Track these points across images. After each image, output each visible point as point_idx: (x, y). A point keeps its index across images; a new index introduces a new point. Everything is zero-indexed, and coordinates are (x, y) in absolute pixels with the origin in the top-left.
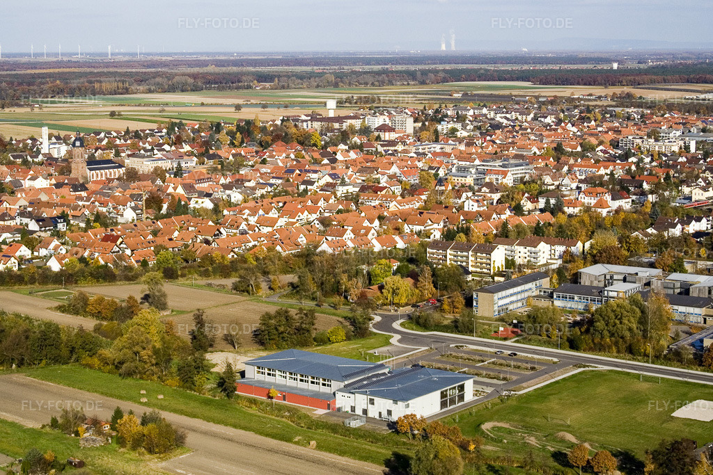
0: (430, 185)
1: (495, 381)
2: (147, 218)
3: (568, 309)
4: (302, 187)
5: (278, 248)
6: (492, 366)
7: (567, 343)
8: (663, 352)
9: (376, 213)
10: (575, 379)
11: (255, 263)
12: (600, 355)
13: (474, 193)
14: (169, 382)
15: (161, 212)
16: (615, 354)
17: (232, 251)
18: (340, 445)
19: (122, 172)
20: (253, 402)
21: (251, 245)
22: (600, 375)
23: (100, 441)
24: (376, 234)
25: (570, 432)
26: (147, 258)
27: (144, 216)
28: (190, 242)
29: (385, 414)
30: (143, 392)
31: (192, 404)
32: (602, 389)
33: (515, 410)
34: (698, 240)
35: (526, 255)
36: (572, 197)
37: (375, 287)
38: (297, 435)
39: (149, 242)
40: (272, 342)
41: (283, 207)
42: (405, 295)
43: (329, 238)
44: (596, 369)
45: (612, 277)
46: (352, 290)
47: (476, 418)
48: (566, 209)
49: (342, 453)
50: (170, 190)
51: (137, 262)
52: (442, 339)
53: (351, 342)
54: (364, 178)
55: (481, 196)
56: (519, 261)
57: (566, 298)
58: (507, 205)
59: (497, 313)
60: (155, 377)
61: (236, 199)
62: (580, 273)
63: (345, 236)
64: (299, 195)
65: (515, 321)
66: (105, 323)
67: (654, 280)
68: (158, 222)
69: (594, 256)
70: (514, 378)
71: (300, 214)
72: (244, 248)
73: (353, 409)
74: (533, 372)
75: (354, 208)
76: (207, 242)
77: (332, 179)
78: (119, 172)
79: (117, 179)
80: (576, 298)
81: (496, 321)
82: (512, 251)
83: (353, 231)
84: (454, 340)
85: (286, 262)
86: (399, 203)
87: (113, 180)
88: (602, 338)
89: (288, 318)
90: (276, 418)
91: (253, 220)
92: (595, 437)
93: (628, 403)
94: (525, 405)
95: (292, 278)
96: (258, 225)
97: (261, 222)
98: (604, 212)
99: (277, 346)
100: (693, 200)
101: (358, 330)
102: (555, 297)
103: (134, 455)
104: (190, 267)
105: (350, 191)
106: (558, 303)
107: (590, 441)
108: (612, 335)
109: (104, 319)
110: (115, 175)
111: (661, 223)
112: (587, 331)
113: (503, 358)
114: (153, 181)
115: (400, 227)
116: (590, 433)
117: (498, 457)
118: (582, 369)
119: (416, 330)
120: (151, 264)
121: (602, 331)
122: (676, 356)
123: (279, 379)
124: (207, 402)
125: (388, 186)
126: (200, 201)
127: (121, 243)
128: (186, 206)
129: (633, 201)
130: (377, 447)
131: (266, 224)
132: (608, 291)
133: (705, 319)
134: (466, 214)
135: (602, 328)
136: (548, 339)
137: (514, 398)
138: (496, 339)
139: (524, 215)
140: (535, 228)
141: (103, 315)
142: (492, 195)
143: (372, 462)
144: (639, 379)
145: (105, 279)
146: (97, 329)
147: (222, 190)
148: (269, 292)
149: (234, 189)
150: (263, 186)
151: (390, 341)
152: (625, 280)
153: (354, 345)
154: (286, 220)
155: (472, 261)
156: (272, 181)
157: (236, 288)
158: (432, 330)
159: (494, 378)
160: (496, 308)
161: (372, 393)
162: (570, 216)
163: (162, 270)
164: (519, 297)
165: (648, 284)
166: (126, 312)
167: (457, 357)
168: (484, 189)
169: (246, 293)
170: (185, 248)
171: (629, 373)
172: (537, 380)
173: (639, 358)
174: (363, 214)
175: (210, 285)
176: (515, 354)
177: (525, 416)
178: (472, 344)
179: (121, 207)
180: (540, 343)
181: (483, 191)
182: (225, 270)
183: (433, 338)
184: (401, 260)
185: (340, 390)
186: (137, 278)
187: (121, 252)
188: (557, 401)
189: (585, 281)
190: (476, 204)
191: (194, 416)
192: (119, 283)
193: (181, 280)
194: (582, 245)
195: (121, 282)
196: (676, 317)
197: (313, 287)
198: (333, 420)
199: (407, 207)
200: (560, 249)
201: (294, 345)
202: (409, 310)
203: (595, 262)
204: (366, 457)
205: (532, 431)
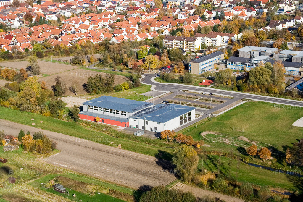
0: (160, 6)
1: (204, 109)
2: (26, 26)
3: (234, 69)
4: (99, 8)
5: (91, 41)
6: (202, 101)
7: (236, 88)
8: (283, 91)
9: (136, 21)
10: (242, 107)
11: (81, 48)
12: (253, 94)
13: (181, 10)
14: (45, 114)
15: (32, 22)
16: (260, 93)
17: (69, 43)
18: (133, 146)
19: (11, 2)
20: (88, 123)
21: (77, 39)
22: (254, 104)
23: (14, 148)
24: (137, 32)
25: (245, 136)
26: (28, 47)
27: (24, 25)
28: (48, 38)
29: (153, 129)
30: (33, 119)
31: (58, 125)
32: (256, 112)
33: (217, 124)
34: (291, 31)
35: (211, 42)
36: (228, 11)
37: (141, 60)
38: (111, 140)
39: (28, 39)
40: (94, 91)
41: (91, 18)
42: (155, 64)
43: (115, 35)
44: (252, 101)
45: (253, 53)
46: (130, 62)
47: (198, 129)
48: (226, 17)
49: (135, 151)
50: (36, 11)
51: (23, 49)
52: (175, 87)
53: (132, 89)
54: (128, 3)
55: (185, 11)
56: (207, 45)
57: (233, 64)
58: (198, 16)
59: (200, 72)
60: (38, 112)
61: (68, 15)
62: (239, 51)
63: (123, 34)
64: (98, 13)
65: (210, 77)
66: (10, 82)
67: (274, 54)
68: (32, 28)
69: (243, 42)
70: (213, 107)
71: (100, 22)
72: (74, 40)
73: (137, 126)
74: (222, 103)
75: (125, 18)
76: (56, 38)
77: (113, 3)
78: (10, 2)
79: (10, 6)
80: (238, 64)
81: (200, 76)
82: (204, 40)
83: (126, 31)
84: (181, 87)
85: (96, 48)
86: (147, 16)
87: (7, 6)
88: (253, 85)
89: (101, 79)
90: (100, 132)
91: (77, 26)
92: (257, 138)
93: (270, 119)
94: (220, 122)
95: (99, 56)
96: (80, 29)
97: (82, 27)
98: (244, 18)
99: (96, 92)
100: (285, 11)
101: (134, 83)
102: (227, 63)
103: (31, 155)
104: (49, 51)
105: (122, 10)
106: (229, 66)
107: (255, 140)
108: (258, 83)
109: (9, 80)
110: (8, 4)
111: (272, 24)
112: (246, 82)
113: (206, 96)
114: (27, 7)
115: (149, 28)
116: (254, 136)
117: (211, 151)
118: (245, 102)
119: (162, 82)
120: (30, 50)
121: (254, 82)
122: (290, 94)
123: (100, 112)
124: (65, 124)
125: (140, 7)
126: (50, 16)
127: (15, 40)
128: (44, 19)
129: (256, 12)
130: (151, 146)
131: (83, 28)
132: (253, 60)
133: (300, 73)
134: (179, 21)
135: (253, 80)
136: (227, 86)
137: (215, 118)
138: (202, 86)
139: (206, 21)
140: (213, 28)
141: (9, 78)
142: (190, 10)
143: (150, 155)
144: (273, 106)
145: (8, 59)
146: (7, 86)
147: (61, 10)
148: (88, 63)
149: (66, 10)
150: (80, 8)
151: (151, 88)
152: (260, 54)
153: (134, 91)
154: (93, 25)
155: (185, 46)
156: (84, 5)
157: (73, 62)
158: (170, 82)
159: (204, 107)
160: (200, 70)
161: (147, 119)
162: (228, 20)
163: (36, 53)
164: (210, 64)
165: (271, 56)
166: (20, 77)
167: (184, 97)
168: (186, 8)
169: (77, 64)
170: (46, 41)
171: (268, 103)
172: (224, 108)
173: (272, 94)
174: (130, 22)
175: (60, 61)
176: (212, 94)
177: (222, 127)
178: (191, 89)
179: (12, 20)
180: (223, 88)
181: (185, 9)
182: (66, 53)
183: (171, 86)
184: (151, 46)
185: (130, 117)
186: (24, 58)
187: (15, 44)
188: (235, 119)
189: (241, 55)
190: (183, 16)
191: (59, 132)
192: (15, 60)
193: (45, 58)
194: (237, 36)
195: (16, 60)
196: (287, 72)
197: (110, 61)
198: (129, 132)
199: (150, 18)
200: (226, 38)
201: (105, 92)
202: (157, 71)
203: (244, 45)
204: (147, 153)
205: (226, 136)
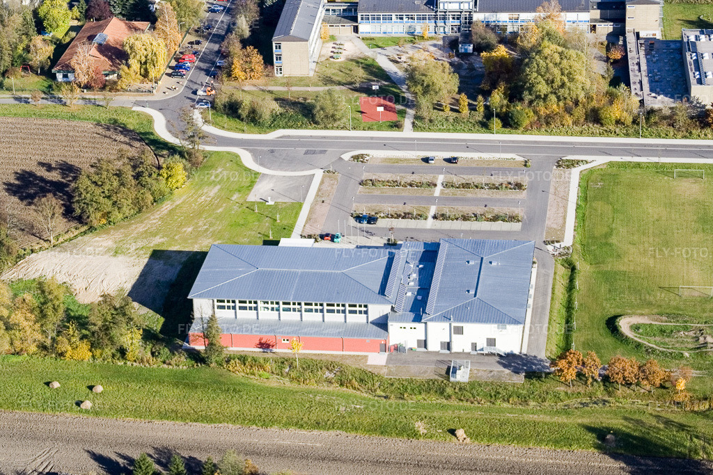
1: (505, 226)
6: (457, 193)
10: (589, 193)
14: (73, 352)
16: (575, 130)
18: (493, 423)
22: (608, 177)
29: (482, 344)
30: (56, 385)
32: (652, 208)
38: (405, 416)
40: (98, 215)
44: (591, 165)
49: (520, 441)
53: (194, 182)
57: (379, 19)
59: (310, 68)
70: (519, 211)
73: (423, 343)
74: (525, 192)
88: (546, 104)
99: (108, 219)
102: (360, 19)
106: (367, 28)
108: (563, 99)
113: (448, 171)
118: (576, 172)
121: (546, 96)
123: (264, 314)
135: (545, 91)
137: (577, 257)
151: (247, 165)
159: (496, 219)
160: (310, 61)
167: (388, 184)
171: (638, 164)
172: (552, 209)
177: (636, 291)
180: (452, 124)
188: (632, 249)
198: (419, 373)
204: (562, 440)
205: (686, 322)
